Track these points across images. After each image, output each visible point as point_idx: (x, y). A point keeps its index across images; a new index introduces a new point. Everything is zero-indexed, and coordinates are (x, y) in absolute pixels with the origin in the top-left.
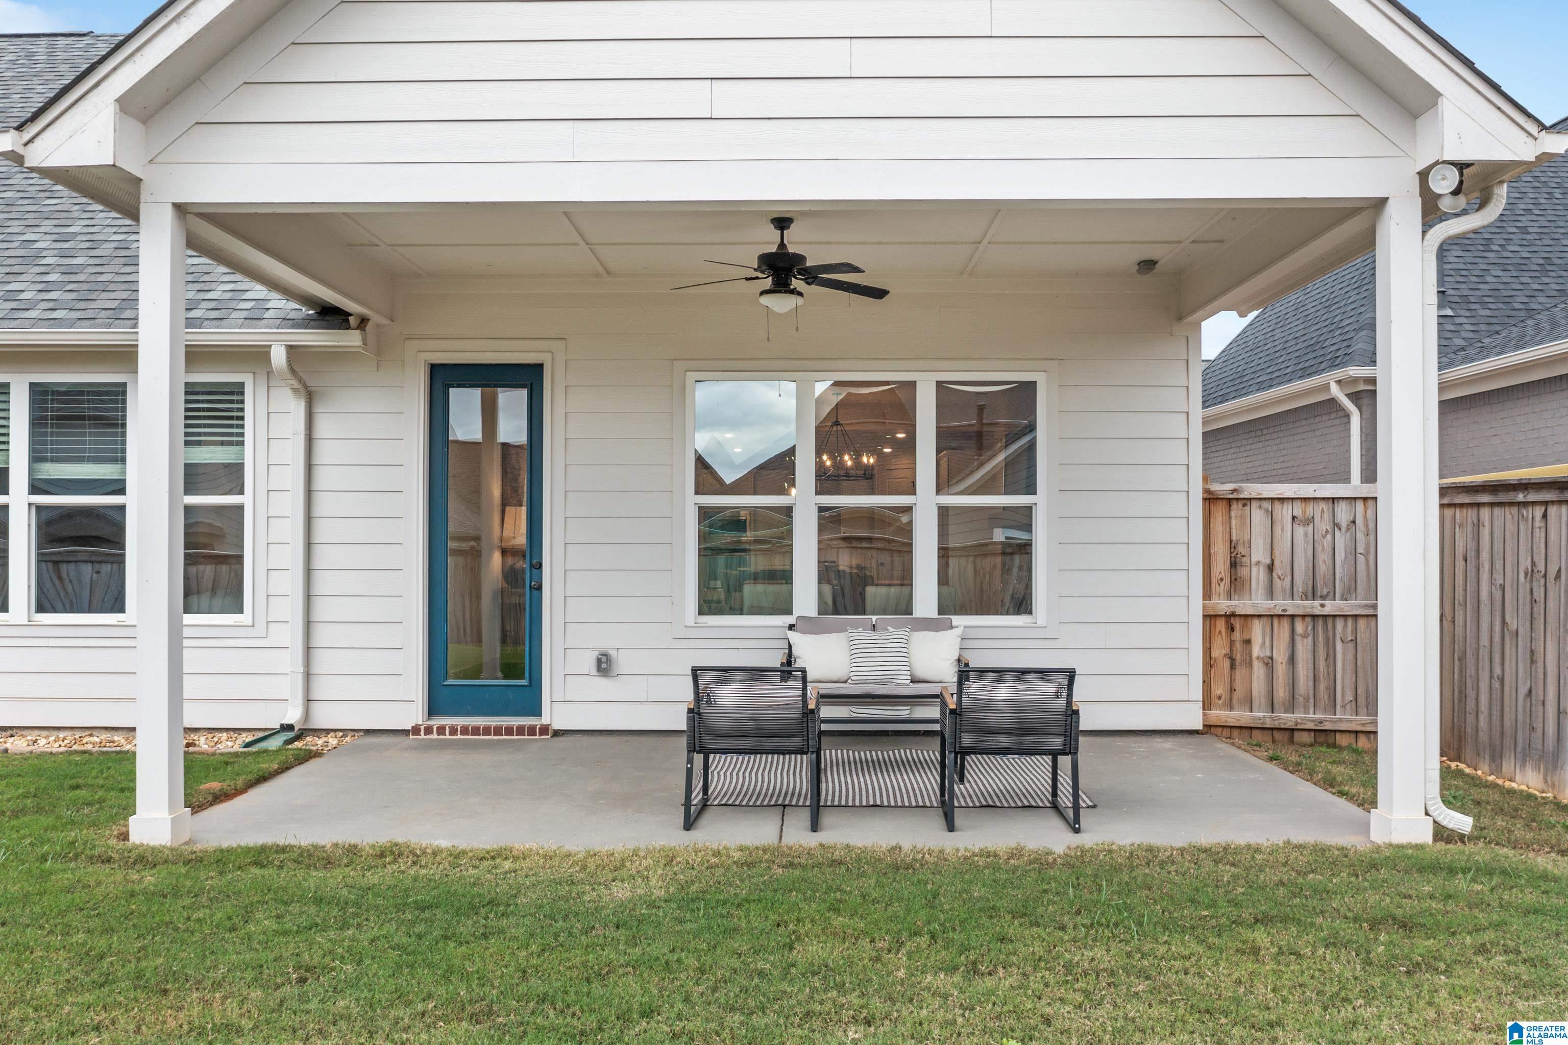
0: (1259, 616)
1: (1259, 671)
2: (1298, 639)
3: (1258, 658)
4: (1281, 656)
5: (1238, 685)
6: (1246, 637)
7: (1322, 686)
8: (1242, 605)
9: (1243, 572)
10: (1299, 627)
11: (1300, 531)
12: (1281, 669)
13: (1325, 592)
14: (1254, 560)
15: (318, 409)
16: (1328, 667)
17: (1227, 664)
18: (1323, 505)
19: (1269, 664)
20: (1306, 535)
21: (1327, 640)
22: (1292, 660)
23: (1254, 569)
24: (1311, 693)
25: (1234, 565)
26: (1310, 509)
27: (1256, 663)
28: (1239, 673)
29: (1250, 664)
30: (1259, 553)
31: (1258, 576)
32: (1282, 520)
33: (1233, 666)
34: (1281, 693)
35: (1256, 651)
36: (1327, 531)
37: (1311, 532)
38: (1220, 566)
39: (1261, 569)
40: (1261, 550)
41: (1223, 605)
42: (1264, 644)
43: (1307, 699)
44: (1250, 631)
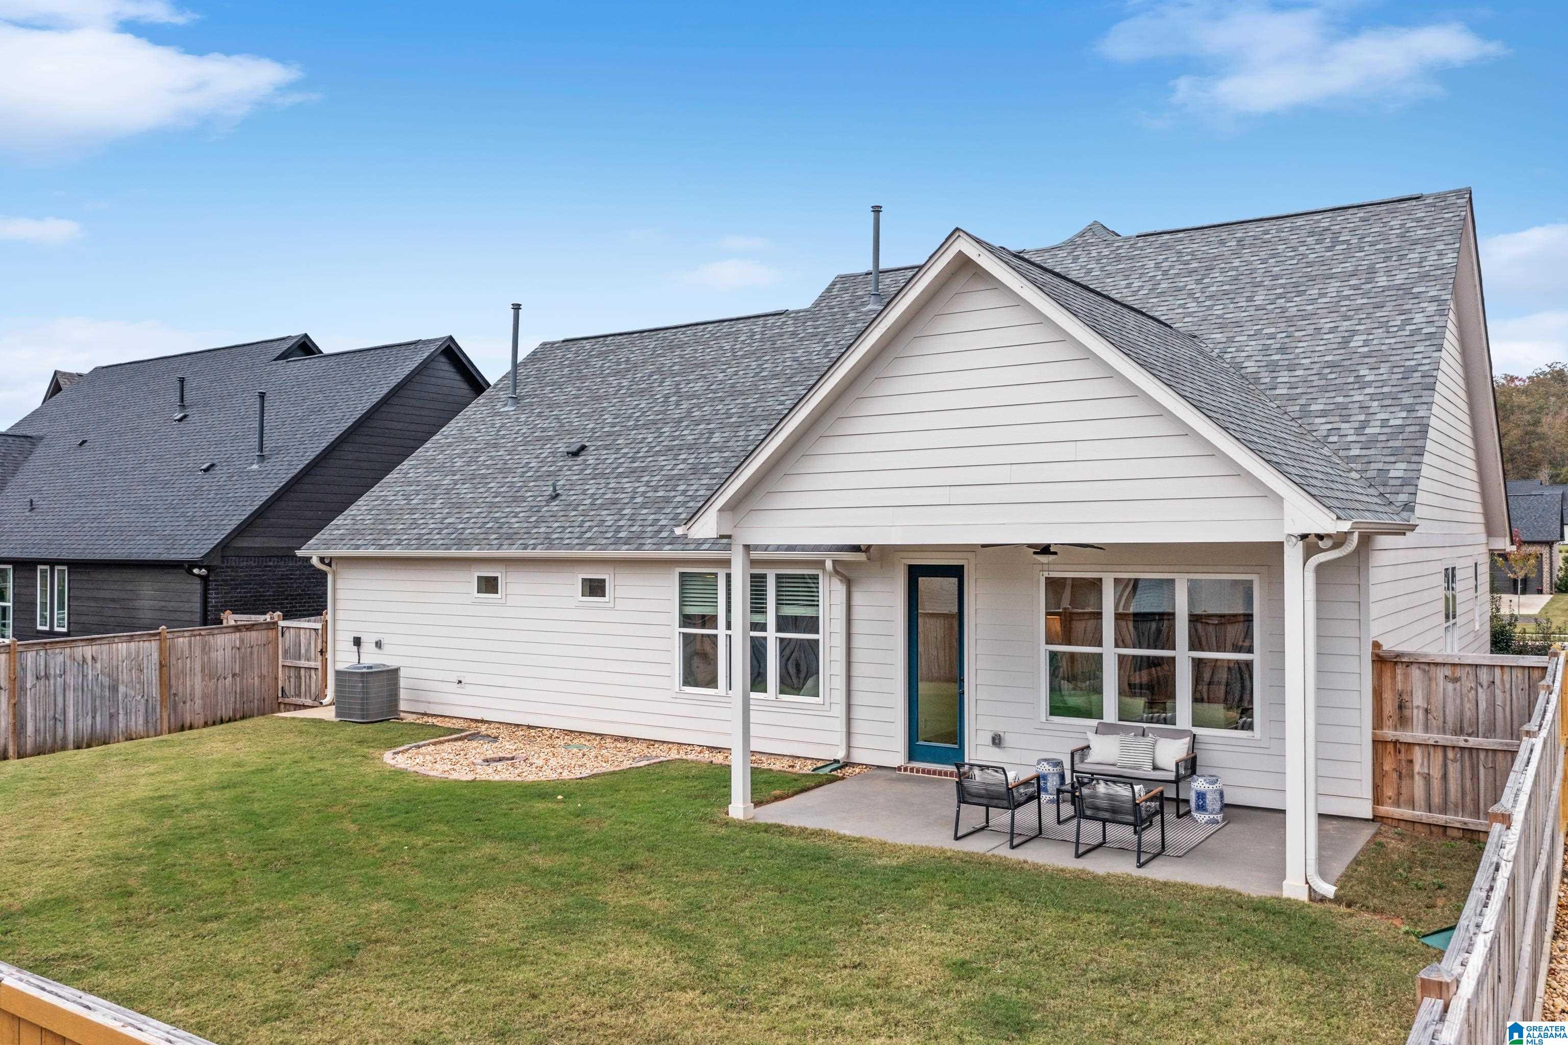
0: (1419, 744)
1: (1419, 782)
2: (1449, 762)
3: (1419, 773)
4: (1436, 773)
5: (1404, 791)
6: (1409, 758)
7: (1468, 798)
8: (1405, 736)
9: (1407, 712)
10: (1450, 754)
11: (1450, 686)
12: (1436, 784)
13: (1470, 731)
14: (1415, 703)
15: (854, 589)
16: (1473, 784)
17: (1395, 775)
18: (1467, 669)
19: (1427, 778)
20: (1455, 689)
21: (1472, 767)
22: (1445, 777)
23: (1415, 711)
24: (1460, 801)
25: (1401, 707)
26: (1458, 672)
27: (1417, 777)
28: (1405, 782)
29: (1412, 777)
30: (1418, 700)
31: (1418, 716)
32: (1436, 679)
33: (1400, 777)
34: (1436, 800)
35: (1417, 768)
36: (1471, 688)
37: (1458, 688)
38: (1389, 707)
39: (1421, 711)
40: (1420, 697)
41: (1389, 733)
42: (1423, 764)
43: (1456, 806)
44: (1412, 754)
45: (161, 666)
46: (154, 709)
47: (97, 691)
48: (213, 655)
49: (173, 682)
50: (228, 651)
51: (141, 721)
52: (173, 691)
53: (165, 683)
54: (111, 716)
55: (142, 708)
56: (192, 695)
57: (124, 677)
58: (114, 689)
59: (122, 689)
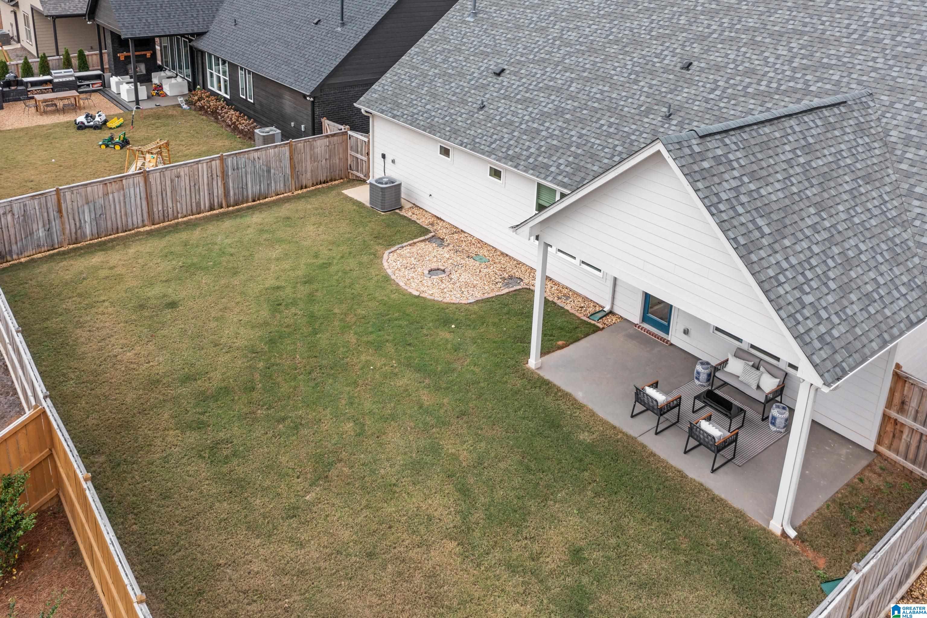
0: (908, 426)
3: (904, 439)
4: (914, 443)
5: (894, 444)
6: (901, 431)
8: (901, 419)
9: (906, 407)
12: (913, 448)
14: (911, 405)
17: (891, 435)
19: (908, 443)
22: (918, 447)
23: (910, 408)
25: (903, 403)
27: (903, 441)
28: (896, 440)
29: (900, 439)
30: (913, 404)
31: (911, 411)
33: (894, 437)
34: (911, 456)
35: (904, 436)
38: (897, 401)
40: (915, 403)
41: (893, 414)
42: (907, 436)
43: (920, 464)
44: (903, 429)
45: (291, 159)
46: (288, 179)
47: (261, 173)
48: (316, 150)
49: (296, 165)
50: (323, 148)
51: (282, 185)
52: (297, 170)
53: (293, 167)
54: (268, 185)
55: (282, 179)
56: (306, 172)
57: (273, 165)
58: (269, 171)
59: (272, 171)
